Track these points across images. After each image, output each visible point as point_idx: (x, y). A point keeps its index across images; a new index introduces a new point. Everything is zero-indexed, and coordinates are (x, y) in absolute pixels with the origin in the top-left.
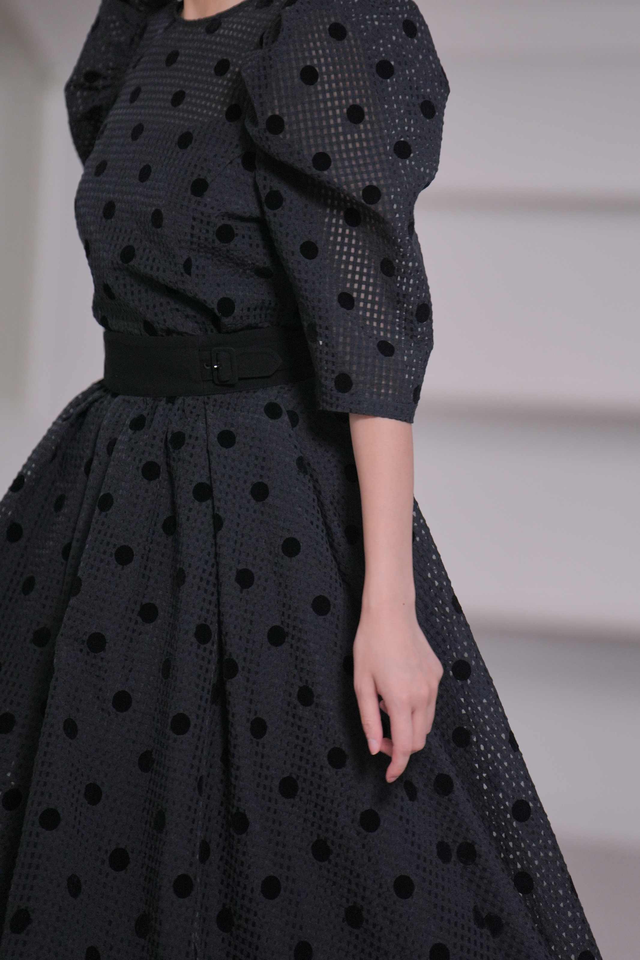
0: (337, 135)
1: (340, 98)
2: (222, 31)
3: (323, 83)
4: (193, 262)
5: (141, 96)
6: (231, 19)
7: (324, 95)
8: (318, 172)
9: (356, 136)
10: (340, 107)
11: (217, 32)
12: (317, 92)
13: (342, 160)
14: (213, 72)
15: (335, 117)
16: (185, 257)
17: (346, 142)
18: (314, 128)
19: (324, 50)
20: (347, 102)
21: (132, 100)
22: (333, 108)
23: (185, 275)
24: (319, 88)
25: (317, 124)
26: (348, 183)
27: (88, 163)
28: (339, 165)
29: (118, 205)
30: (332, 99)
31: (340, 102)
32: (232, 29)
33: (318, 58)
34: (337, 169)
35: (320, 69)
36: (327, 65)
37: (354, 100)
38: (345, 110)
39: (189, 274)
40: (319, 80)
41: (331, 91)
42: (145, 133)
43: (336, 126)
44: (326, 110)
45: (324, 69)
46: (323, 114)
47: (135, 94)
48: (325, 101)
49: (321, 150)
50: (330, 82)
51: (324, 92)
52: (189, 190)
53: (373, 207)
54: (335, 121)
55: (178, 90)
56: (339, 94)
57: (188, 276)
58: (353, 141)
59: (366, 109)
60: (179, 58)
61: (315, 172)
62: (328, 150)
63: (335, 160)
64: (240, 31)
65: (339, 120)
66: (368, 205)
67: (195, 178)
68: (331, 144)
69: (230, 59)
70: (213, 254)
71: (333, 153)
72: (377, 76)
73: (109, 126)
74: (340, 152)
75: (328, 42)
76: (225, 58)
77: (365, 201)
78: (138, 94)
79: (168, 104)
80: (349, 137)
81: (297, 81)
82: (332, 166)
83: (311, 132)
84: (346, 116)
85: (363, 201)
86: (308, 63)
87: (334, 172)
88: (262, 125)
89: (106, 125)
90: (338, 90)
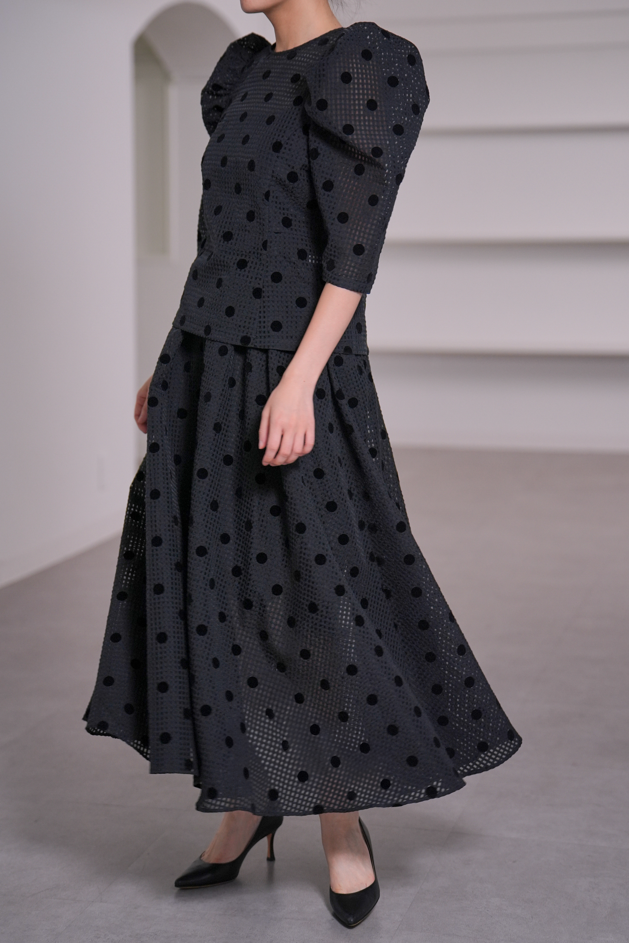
0: (360, 115)
1: (363, 94)
2: (297, 58)
3: (354, 83)
4: (271, 194)
5: (248, 97)
6: (302, 51)
7: (354, 91)
8: (346, 135)
9: (371, 118)
10: (363, 100)
11: (294, 59)
12: (350, 89)
13: (361, 130)
14: (290, 81)
15: (359, 105)
16: (267, 190)
17: (365, 121)
18: (345, 110)
19: (357, 65)
20: (368, 97)
21: (242, 100)
22: (359, 100)
23: (265, 200)
24: (352, 86)
25: (348, 107)
26: (363, 144)
27: (213, 135)
28: (359, 132)
29: (229, 159)
30: (359, 94)
31: (363, 97)
32: (303, 57)
33: (353, 68)
34: (357, 135)
35: (354, 75)
36: (358, 73)
37: (372, 97)
38: (366, 102)
39: (268, 200)
40: (352, 81)
41: (358, 89)
42: (248, 118)
43: (359, 110)
44: (354, 100)
45: (356, 76)
46: (352, 102)
47: (244, 97)
48: (354, 94)
49: (348, 123)
50: (358, 84)
51: (354, 89)
52: (271, 149)
53: (377, 159)
54: (359, 107)
55: (269, 92)
56: (363, 91)
57: (267, 201)
58: (369, 120)
59: (378, 104)
60: (271, 75)
61: (344, 135)
62: (353, 123)
63: (357, 130)
64: (309, 58)
65: (362, 107)
66: (374, 158)
67: (274, 141)
68: (355, 120)
69: (301, 74)
70: (283, 189)
71: (356, 125)
72: (387, 85)
73: (227, 115)
74: (360, 125)
75: (360, 61)
76: (298, 73)
77: (373, 155)
78: (246, 96)
79: (262, 101)
80: (366, 118)
81: (338, 80)
82: (354, 133)
83: (343, 112)
84: (366, 105)
85: (371, 155)
86: (347, 71)
87: (355, 137)
88: (314, 104)
89: (225, 115)
90: (363, 89)
